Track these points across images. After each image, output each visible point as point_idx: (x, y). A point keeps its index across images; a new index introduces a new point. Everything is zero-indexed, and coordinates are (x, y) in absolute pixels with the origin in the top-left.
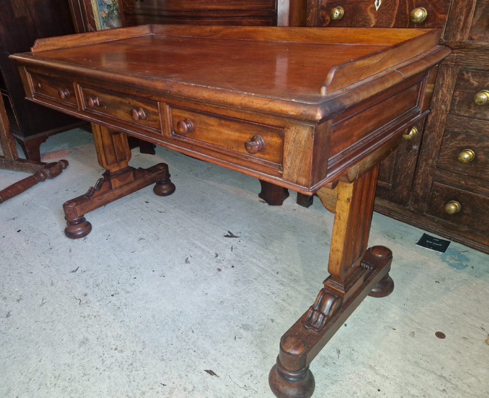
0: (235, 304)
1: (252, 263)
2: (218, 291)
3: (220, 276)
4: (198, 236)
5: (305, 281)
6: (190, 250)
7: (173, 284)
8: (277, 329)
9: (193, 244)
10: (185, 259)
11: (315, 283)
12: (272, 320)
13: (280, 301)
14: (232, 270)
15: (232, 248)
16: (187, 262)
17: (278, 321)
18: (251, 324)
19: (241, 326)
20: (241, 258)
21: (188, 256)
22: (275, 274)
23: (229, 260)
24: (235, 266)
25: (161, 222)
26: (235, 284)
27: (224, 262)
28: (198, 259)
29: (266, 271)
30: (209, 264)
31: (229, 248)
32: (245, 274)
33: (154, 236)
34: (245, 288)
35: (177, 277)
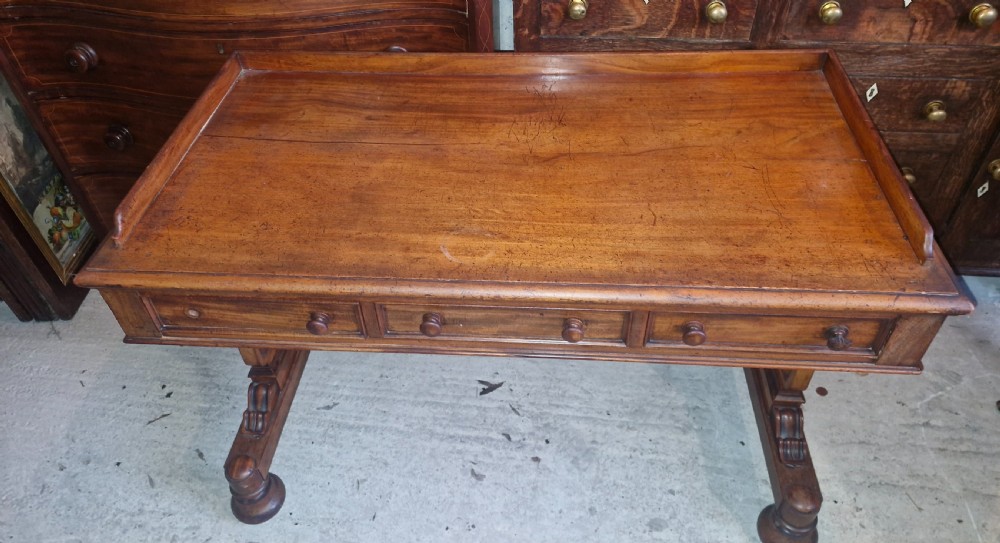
2: (570, 495)
3: (548, 469)
4: (444, 419)
5: (648, 404)
6: (459, 452)
7: (499, 529)
8: (687, 501)
9: (451, 437)
10: (470, 474)
11: (660, 401)
12: (672, 492)
13: (651, 456)
14: (552, 447)
15: (513, 409)
16: (479, 477)
17: (677, 488)
18: (656, 515)
19: (648, 529)
20: (541, 419)
21: (469, 466)
22: (607, 417)
23: (532, 434)
24: (548, 437)
25: (351, 428)
26: (578, 468)
27: (527, 441)
28: (488, 460)
29: (594, 420)
30: (512, 458)
31: (509, 412)
32: (574, 443)
33: (374, 463)
34: (595, 465)
35: (492, 514)
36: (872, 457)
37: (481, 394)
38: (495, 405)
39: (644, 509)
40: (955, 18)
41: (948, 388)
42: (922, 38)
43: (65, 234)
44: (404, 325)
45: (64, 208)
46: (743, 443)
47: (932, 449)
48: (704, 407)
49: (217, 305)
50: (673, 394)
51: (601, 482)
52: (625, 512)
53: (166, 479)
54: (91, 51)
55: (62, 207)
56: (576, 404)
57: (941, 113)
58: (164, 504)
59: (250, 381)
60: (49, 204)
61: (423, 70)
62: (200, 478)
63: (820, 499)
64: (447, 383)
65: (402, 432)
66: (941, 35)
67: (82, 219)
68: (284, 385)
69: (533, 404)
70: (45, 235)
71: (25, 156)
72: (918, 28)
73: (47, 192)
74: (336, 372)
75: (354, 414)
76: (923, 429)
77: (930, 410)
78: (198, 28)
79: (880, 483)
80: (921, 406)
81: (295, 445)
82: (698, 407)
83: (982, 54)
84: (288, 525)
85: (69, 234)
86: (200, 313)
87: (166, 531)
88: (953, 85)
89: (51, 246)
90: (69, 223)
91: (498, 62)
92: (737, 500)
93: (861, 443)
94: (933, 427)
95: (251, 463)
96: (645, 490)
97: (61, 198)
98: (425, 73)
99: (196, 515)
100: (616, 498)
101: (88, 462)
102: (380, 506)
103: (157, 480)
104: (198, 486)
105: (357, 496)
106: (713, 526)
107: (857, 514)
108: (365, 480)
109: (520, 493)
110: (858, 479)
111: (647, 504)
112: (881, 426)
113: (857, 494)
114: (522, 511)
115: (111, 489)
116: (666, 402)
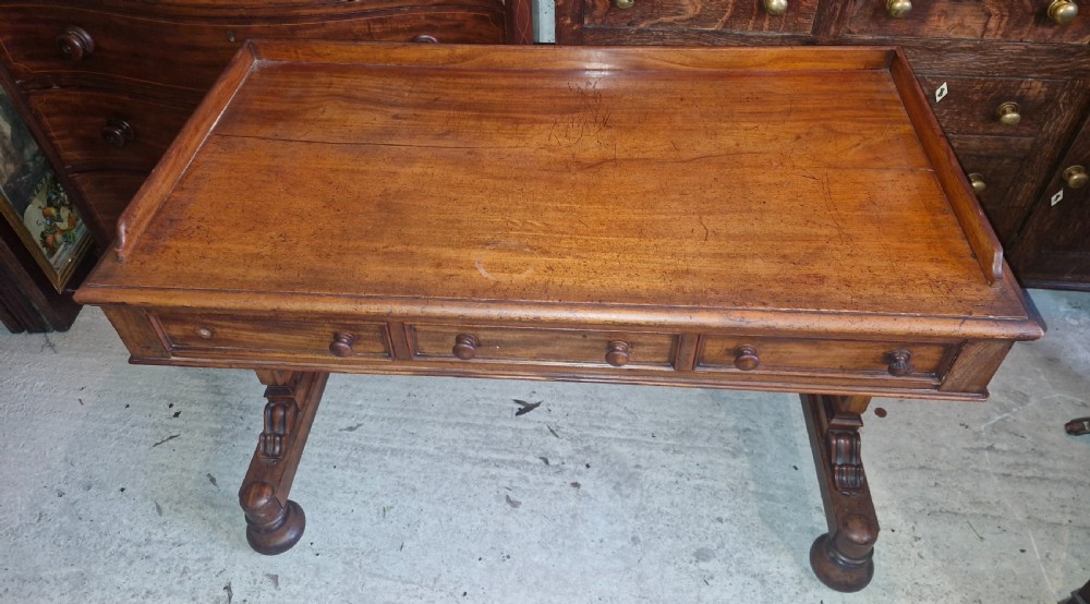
0: (655, 530)
1: (604, 439)
2: (611, 523)
3: (588, 495)
4: (477, 441)
5: (695, 426)
6: (493, 477)
7: (536, 560)
8: (736, 529)
9: (485, 461)
10: (504, 501)
11: (708, 423)
12: (720, 520)
13: (700, 482)
14: (593, 472)
15: (552, 431)
16: (514, 504)
17: (726, 515)
18: (703, 545)
19: (694, 559)
20: (582, 441)
21: (503, 492)
22: (652, 440)
23: (571, 457)
24: (588, 461)
25: (376, 451)
26: (621, 495)
27: (566, 466)
28: (524, 486)
29: (638, 443)
30: (550, 484)
31: (547, 434)
32: (617, 467)
33: (401, 488)
34: (638, 491)
35: (529, 543)
36: (933, 483)
37: (517, 414)
38: (532, 426)
39: (690, 538)
40: (1032, 14)
41: (1015, 410)
42: (996, 34)
43: (59, 237)
44: (436, 346)
45: (58, 209)
46: (796, 468)
47: (995, 474)
48: (756, 428)
49: (231, 324)
50: (722, 415)
51: (645, 509)
52: (670, 541)
53: (175, 507)
54: (88, 37)
55: (55, 207)
56: (618, 425)
57: (1015, 115)
58: (173, 534)
59: (266, 401)
60: (41, 204)
61: (455, 63)
62: (213, 505)
63: (878, 529)
64: (480, 403)
65: (432, 456)
66: (1018, 31)
67: (77, 220)
68: (304, 405)
69: (572, 425)
70: (37, 238)
71: (13, 151)
72: (992, 24)
73: (38, 192)
74: (360, 391)
75: (380, 436)
76: (986, 454)
77: (995, 432)
78: (205, 12)
79: (941, 511)
80: (985, 428)
81: (315, 470)
82: (749, 430)
83: (1062, 52)
84: (309, 555)
85: (65, 236)
86: (213, 333)
87: (175, 563)
88: (1028, 85)
89: (44, 250)
90: (64, 225)
91: (539, 55)
92: (789, 529)
93: (922, 468)
94: (997, 451)
95: (267, 491)
96: (692, 518)
97: (54, 197)
98: (457, 66)
99: (208, 545)
100: (660, 526)
101: (89, 488)
102: (408, 535)
103: (165, 507)
104: (211, 514)
105: (383, 525)
106: (764, 557)
107: (915, 544)
108: (392, 507)
109: (558, 521)
110: (917, 506)
111: (693, 532)
112: (943, 450)
113: (915, 522)
114: (560, 541)
115: (115, 517)
116: (715, 423)
